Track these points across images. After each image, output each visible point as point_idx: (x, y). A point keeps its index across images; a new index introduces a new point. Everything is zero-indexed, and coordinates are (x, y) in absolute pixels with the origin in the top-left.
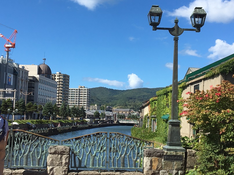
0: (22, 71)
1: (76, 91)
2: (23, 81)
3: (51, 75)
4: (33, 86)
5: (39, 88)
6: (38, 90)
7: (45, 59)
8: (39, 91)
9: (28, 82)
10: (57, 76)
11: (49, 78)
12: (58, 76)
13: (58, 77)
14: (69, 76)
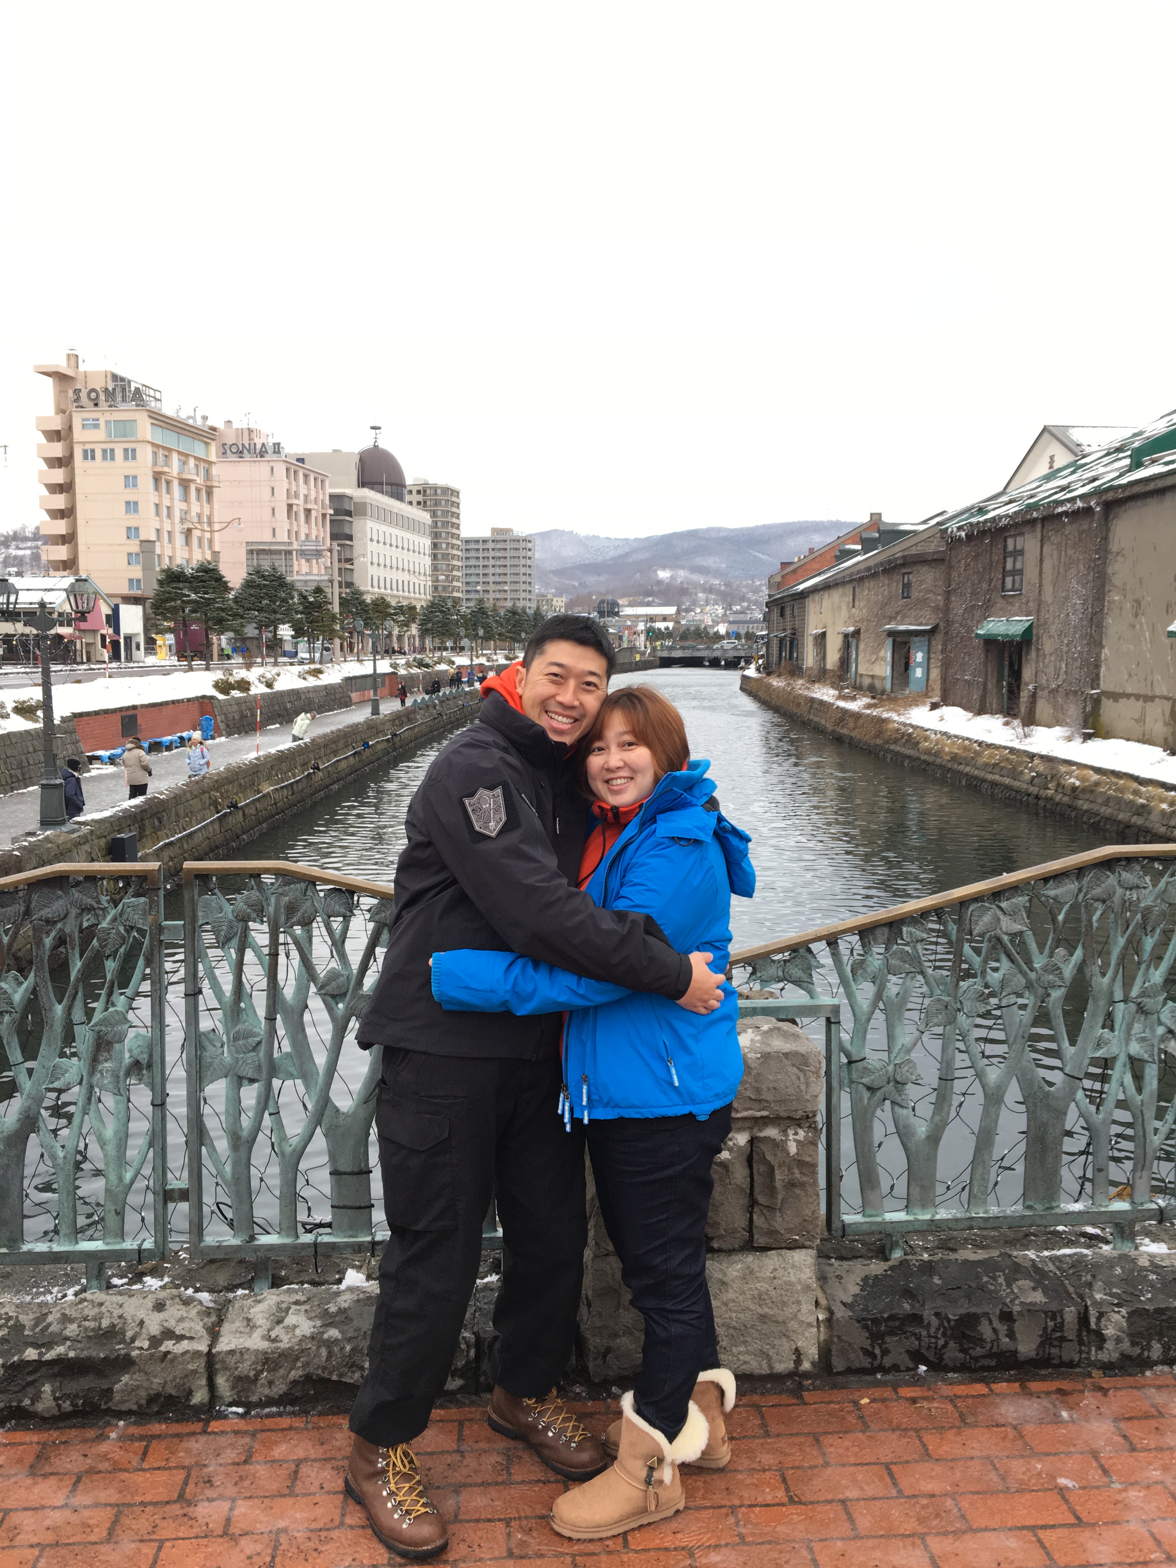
0: (306, 476)
1: (480, 546)
2: (314, 513)
3: (404, 486)
4: (347, 531)
5: (371, 540)
6: (365, 545)
7: (379, 428)
8: (369, 549)
9: (328, 517)
10: (414, 492)
11: (399, 497)
12: (419, 492)
13: (420, 498)
14: (458, 493)
